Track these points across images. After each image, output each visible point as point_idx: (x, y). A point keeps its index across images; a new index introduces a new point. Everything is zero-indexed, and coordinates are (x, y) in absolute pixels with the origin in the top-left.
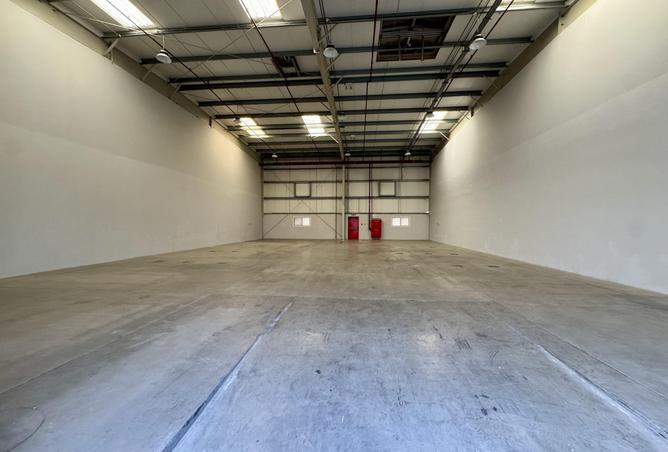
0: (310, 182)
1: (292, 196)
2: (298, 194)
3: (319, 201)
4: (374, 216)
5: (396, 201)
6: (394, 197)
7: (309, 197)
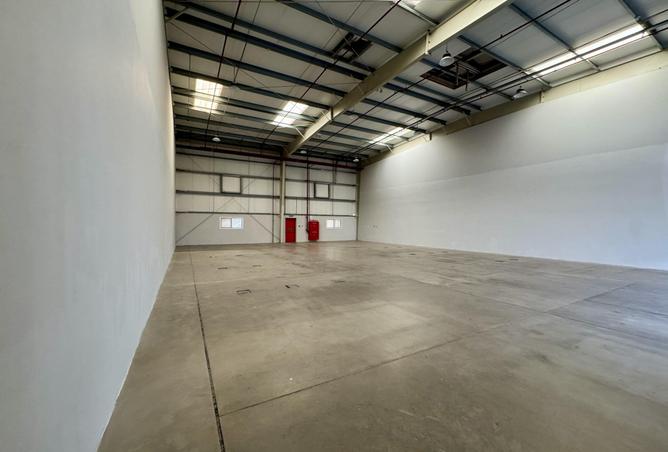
0: (241, 177)
1: (217, 190)
2: (225, 189)
3: (252, 199)
4: (311, 218)
5: (329, 203)
6: (328, 199)
7: (239, 194)
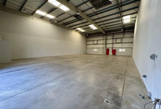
0: (97, 40)
1: (93, 44)
2: (94, 43)
3: (99, 45)
4: (114, 49)
5: (121, 44)
6: (121, 43)
7: (97, 44)
